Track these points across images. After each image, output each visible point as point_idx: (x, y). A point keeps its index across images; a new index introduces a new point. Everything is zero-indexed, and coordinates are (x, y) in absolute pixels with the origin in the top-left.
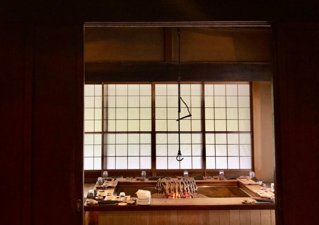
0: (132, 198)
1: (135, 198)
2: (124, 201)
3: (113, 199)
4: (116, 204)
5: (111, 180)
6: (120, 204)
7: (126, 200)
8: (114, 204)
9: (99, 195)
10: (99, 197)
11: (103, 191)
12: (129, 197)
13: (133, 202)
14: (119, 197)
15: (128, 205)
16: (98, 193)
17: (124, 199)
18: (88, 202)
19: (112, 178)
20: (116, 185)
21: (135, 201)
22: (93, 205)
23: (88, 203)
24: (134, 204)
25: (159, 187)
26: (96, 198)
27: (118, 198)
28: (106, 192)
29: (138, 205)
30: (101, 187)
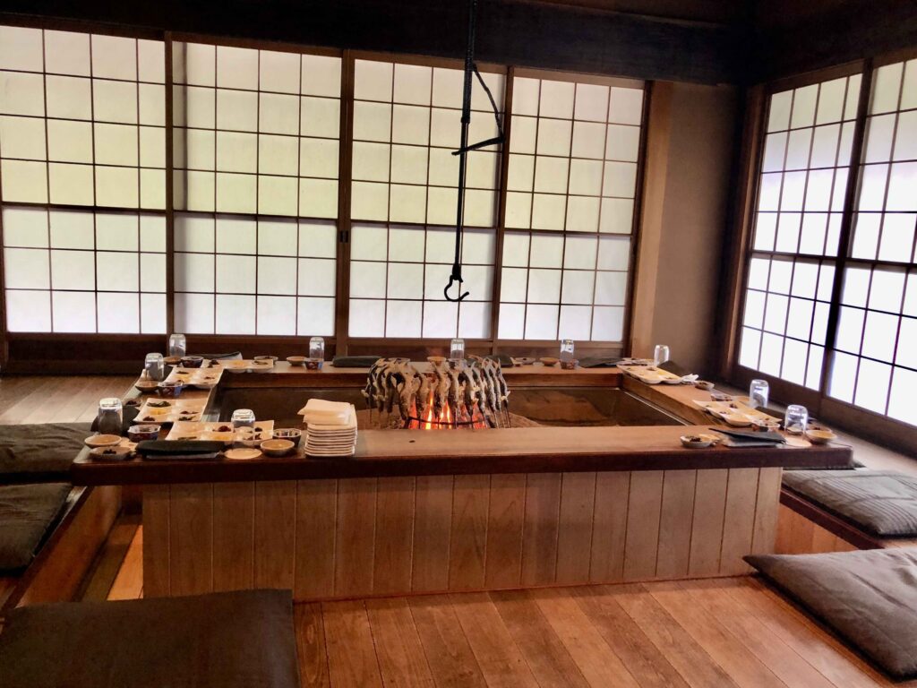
0: (281, 431)
1: (293, 432)
2: (250, 443)
3: (205, 433)
4: (215, 455)
5: (198, 365)
6: (232, 455)
7: (257, 437)
8: (208, 456)
9: (147, 419)
10: (145, 427)
11: (166, 405)
12: (268, 429)
13: (285, 446)
14: (230, 425)
15: (265, 458)
16: (144, 411)
17: (251, 435)
18: (92, 447)
19: (201, 358)
20: (217, 380)
21: (297, 440)
22: (116, 461)
23: (95, 450)
24: (292, 452)
25: (378, 391)
26: (132, 430)
27: (224, 429)
28: (178, 406)
29: (308, 456)
30: (158, 388)
